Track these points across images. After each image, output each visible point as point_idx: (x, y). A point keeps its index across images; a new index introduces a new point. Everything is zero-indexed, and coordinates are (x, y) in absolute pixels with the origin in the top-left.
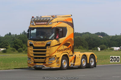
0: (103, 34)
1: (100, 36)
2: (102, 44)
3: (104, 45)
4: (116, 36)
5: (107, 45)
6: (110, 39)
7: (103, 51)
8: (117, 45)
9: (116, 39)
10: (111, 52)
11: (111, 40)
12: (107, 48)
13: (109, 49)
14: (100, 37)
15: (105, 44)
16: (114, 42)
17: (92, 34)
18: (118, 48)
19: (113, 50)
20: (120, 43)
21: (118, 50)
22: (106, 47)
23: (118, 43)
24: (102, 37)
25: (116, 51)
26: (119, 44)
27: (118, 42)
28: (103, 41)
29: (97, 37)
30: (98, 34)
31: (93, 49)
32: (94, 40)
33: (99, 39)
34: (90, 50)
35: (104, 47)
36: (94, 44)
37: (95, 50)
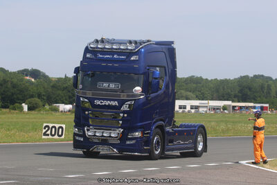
0: (35, 73)
1: (28, 78)
2: (32, 96)
4: (66, 79)
5: (45, 98)
6: (51, 84)
7: (33, 112)
8: (66, 99)
9: (65, 85)
10: (52, 114)
11: (53, 87)
12: (44, 106)
13: (47, 107)
14: (29, 81)
15: (39, 96)
16: (60, 92)
17: (11, 73)
18: (69, 107)
19: (56, 110)
20: (73, 95)
21: (69, 111)
22: (41, 103)
23: (70, 94)
24: (33, 80)
25: (64, 112)
26: (70, 97)
27: (69, 92)
28: (35, 88)
29: (22, 80)
30: (25, 72)
31: (11, 106)
32: (14, 86)
33: (27, 84)
34: (4, 110)
35: (36, 104)
36: (15, 96)
37: (15, 109)
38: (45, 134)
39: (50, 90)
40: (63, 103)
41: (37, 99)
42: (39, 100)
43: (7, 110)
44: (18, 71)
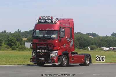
0: (94, 35)
1: (91, 36)
2: (92, 44)
3: (94, 46)
4: (106, 37)
5: (98, 45)
6: (100, 39)
7: (93, 51)
8: (106, 45)
9: (106, 40)
10: (100, 52)
11: (101, 40)
12: (97, 48)
13: (99, 49)
14: (91, 38)
15: (95, 44)
16: (104, 42)
17: (83, 34)
18: (108, 49)
19: (102, 50)
20: (110, 44)
21: (108, 50)
24: (93, 37)
25: (105, 51)
26: (108, 45)
27: (108, 42)
28: (94, 41)
29: (88, 37)
30: (89, 34)
31: (84, 48)
32: (85, 40)
33: (90, 39)
34: (80, 50)
35: (94, 47)
36: (85, 44)
37: (85, 50)
38: (97, 60)
39: (100, 41)
40: (105, 47)
41: (94, 45)
42: (95, 46)
43: (82, 50)
44: (87, 34)
